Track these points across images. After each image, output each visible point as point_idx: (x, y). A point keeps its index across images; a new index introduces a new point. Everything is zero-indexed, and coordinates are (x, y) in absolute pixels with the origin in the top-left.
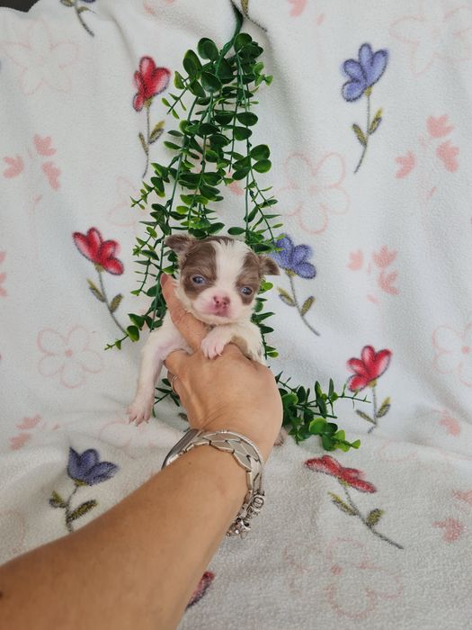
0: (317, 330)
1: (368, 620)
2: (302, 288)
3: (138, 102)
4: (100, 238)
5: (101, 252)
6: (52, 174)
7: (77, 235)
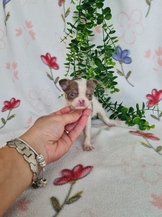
0: (133, 84)
1: (158, 184)
2: (126, 68)
3: (60, 2)
4: (50, 56)
5: (51, 62)
6: (32, 34)
7: (42, 56)
